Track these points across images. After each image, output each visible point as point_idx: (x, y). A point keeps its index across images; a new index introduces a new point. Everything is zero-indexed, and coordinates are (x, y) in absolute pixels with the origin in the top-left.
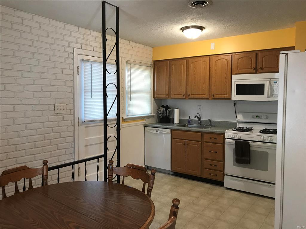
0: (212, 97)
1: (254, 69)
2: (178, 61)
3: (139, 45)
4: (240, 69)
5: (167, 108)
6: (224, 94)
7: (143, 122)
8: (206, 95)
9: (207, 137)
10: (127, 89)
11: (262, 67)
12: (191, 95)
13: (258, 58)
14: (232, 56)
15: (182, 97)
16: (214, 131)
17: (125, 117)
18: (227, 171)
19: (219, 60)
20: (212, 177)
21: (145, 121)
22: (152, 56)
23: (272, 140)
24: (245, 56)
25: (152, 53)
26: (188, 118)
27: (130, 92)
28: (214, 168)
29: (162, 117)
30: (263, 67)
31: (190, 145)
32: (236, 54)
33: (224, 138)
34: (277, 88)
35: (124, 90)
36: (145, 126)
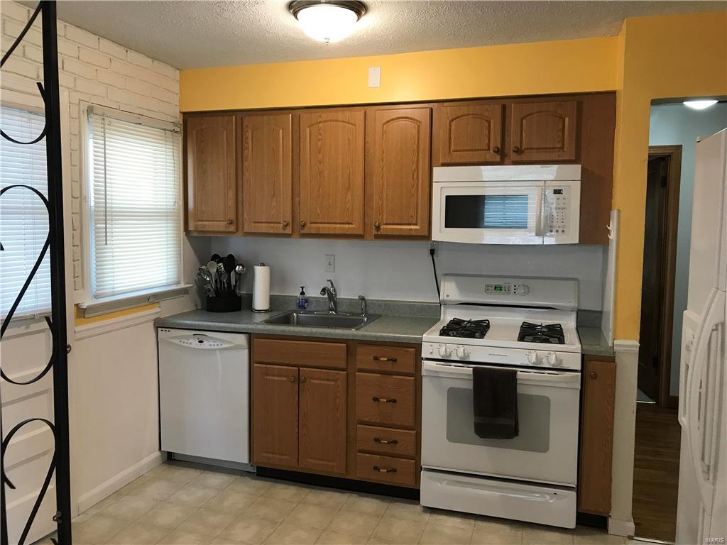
0: (374, 232)
1: (497, 151)
2: (266, 117)
3: (133, 56)
4: (457, 151)
5: (230, 262)
6: (410, 225)
7: (153, 312)
8: (353, 226)
9: (364, 358)
10: (92, 204)
11: (519, 147)
12: (308, 225)
13: (507, 120)
14: (432, 110)
15: (282, 231)
16: (388, 337)
17: (87, 302)
18: (427, 458)
19: (393, 120)
20: (383, 477)
21: (158, 309)
22: (177, 98)
23: (561, 360)
24: (470, 112)
25: (176, 88)
26: (298, 294)
27: (106, 216)
28: (389, 449)
29: (216, 291)
30: (521, 146)
31: (312, 381)
32: (445, 104)
33: (418, 359)
34: (563, 209)
35: (81, 208)
36: (160, 325)
